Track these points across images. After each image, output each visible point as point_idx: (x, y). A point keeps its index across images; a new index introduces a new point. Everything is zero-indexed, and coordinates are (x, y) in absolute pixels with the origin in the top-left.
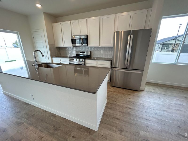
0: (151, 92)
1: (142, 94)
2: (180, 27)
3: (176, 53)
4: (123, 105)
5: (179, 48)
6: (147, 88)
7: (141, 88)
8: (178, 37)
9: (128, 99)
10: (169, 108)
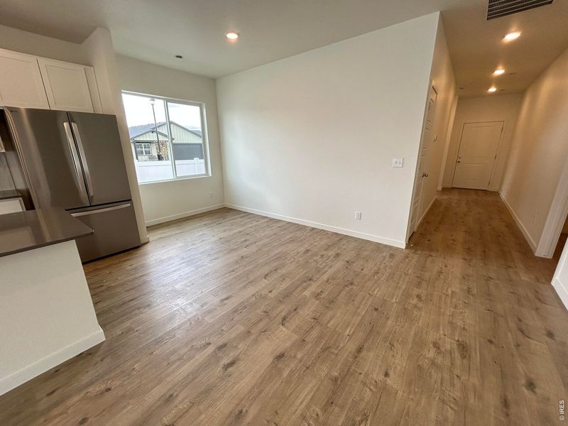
0: (161, 238)
1: (148, 248)
2: (153, 105)
3: (169, 162)
4: (126, 279)
5: (169, 152)
6: (152, 237)
7: (143, 240)
8: (158, 127)
9: (129, 268)
10: (194, 244)
